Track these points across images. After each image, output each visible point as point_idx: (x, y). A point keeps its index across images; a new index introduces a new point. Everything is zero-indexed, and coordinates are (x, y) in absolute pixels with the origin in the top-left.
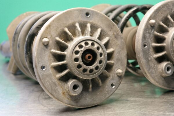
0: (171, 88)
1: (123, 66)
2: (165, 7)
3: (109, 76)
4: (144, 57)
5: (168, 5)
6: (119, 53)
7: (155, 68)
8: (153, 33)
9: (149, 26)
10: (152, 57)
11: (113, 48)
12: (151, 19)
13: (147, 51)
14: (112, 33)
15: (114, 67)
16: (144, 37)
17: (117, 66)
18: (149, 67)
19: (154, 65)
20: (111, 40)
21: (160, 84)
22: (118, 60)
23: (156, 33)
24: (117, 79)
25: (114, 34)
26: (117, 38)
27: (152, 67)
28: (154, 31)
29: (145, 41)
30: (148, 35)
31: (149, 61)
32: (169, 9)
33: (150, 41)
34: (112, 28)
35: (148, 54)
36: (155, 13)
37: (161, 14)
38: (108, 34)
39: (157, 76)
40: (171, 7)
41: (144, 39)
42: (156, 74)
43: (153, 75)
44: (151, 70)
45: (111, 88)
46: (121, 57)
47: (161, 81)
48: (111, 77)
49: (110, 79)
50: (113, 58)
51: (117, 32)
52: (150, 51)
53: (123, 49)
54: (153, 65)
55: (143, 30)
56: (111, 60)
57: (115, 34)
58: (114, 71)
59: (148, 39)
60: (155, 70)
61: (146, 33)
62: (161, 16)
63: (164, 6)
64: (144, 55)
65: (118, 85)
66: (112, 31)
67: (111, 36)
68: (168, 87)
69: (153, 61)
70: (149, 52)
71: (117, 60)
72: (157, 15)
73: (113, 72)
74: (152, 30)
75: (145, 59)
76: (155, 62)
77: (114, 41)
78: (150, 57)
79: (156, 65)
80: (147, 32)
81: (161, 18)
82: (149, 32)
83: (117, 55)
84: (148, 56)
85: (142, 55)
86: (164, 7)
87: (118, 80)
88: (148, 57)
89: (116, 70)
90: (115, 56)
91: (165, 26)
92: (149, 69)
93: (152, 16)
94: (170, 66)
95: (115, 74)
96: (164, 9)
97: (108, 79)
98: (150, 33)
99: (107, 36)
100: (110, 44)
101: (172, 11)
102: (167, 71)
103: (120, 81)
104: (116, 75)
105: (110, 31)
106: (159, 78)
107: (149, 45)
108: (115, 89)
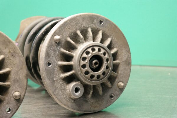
0: (82, 111)
1: (22, 88)
2: (74, 22)
3: (3, 100)
4: (48, 77)
5: (77, 19)
6: (17, 73)
7: (62, 90)
8: (59, 50)
9: (54, 43)
10: (57, 77)
11: (9, 68)
12: (56, 35)
13: (52, 70)
14: (8, 51)
15: (11, 89)
16: (48, 55)
17: (14, 88)
18: (55, 88)
19: (61, 86)
20: (7, 59)
21: (68, 107)
22: (16, 81)
23: (63, 50)
24: (13, 103)
25: (10, 52)
26: (14, 56)
27: (59, 88)
28: (60, 48)
29: (49, 60)
30: (52, 53)
31: (54, 81)
32: (78, 23)
33: (55, 59)
34: (7, 45)
35: (53, 73)
36: (61, 28)
37: (68, 29)
38: (2, 52)
39: (64, 98)
40: (81, 21)
41: (47, 57)
42: (63, 96)
43: (59, 97)
44: (56, 92)
45: (6, 114)
46: (19, 78)
47: (70, 104)
48: (7, 101)
49: (6, 103)
50: (9, 80)
51: (14, 50)
52: (56, 70)
53: (22, 69)
54: (59, 86)
55: (46, 47)
56: (8, 81)
57: (12, 51)
58: (11, 94)
59: (52, 57)
60: (62, 92)
61: (49, 50)
62: (69, 31)
63: (71, 20)
64: (47, 75)
65: (16, 109)
66: (7, 49)
67: (6, 54)
68: (78, 110)
69: (59, 82)
70: (54, 72)
71: (14, 81)
72: (64, 30)
73: (9, 95)
74: (57, 47)
75: (49, 80)
76: (62, 82)
77: (11, 59)
78: (56, 77)
79: (63, 86)
80: (51, 49)
81: (69, 33)
82: (54, 49)
83: (15, 75)
84: (53, 75)
85: (46, 75)
86: (72, 22)
87: (15, 104)
88: (53, 77)
89: (12, 93)
90: (12, 76)
91: (73, 42)
92: (55, 91)
93: (58, 32)
94: (79, 87)
95: (11, 97)
96: (72, 24)
97: (2, 103)
98: (55, 51)
99: (1, 55)
100: (5, 64)
101: (82, 26)
102: (75, 93)
103: (18, 105)
104: (13, 99)
105: (5, 48)
106: (67, 101)
107: (55, 64)
108: (10, 115)
